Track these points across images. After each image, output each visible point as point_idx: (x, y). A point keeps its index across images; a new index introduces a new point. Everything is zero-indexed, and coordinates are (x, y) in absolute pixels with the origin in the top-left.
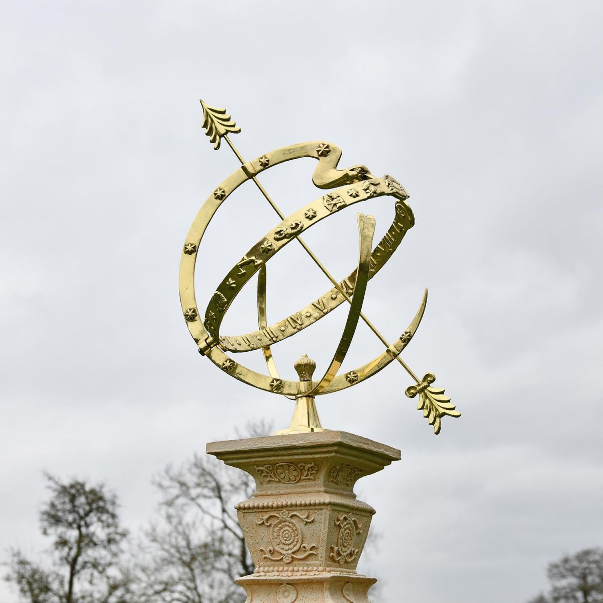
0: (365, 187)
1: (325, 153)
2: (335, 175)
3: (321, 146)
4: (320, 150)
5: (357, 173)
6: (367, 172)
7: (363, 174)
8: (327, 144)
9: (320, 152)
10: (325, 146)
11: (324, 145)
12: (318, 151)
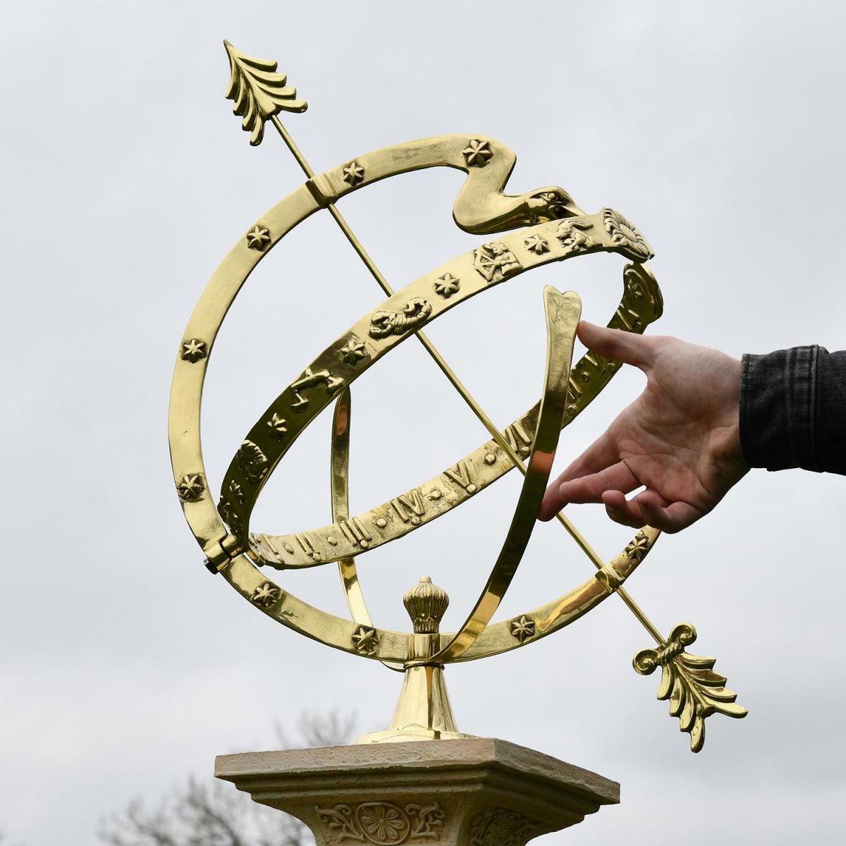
0: (562, 233)
1: (481, 159)
2: (502, 206)
3: (474, 144)
4: (471, 153)
5: (545, 203)
6: (566, 201)
7: (558, 206)
8: (485, 140)
9: (471, 158)
10: (481, 145)
11: (479, 142)
12: (467, 155)
